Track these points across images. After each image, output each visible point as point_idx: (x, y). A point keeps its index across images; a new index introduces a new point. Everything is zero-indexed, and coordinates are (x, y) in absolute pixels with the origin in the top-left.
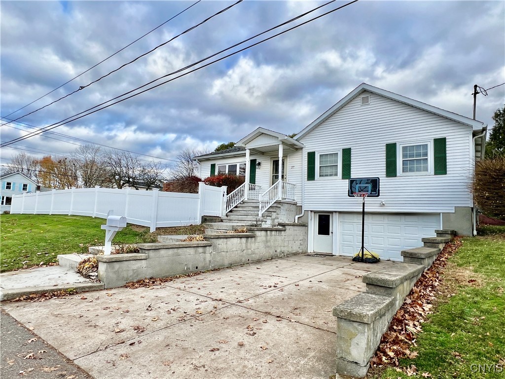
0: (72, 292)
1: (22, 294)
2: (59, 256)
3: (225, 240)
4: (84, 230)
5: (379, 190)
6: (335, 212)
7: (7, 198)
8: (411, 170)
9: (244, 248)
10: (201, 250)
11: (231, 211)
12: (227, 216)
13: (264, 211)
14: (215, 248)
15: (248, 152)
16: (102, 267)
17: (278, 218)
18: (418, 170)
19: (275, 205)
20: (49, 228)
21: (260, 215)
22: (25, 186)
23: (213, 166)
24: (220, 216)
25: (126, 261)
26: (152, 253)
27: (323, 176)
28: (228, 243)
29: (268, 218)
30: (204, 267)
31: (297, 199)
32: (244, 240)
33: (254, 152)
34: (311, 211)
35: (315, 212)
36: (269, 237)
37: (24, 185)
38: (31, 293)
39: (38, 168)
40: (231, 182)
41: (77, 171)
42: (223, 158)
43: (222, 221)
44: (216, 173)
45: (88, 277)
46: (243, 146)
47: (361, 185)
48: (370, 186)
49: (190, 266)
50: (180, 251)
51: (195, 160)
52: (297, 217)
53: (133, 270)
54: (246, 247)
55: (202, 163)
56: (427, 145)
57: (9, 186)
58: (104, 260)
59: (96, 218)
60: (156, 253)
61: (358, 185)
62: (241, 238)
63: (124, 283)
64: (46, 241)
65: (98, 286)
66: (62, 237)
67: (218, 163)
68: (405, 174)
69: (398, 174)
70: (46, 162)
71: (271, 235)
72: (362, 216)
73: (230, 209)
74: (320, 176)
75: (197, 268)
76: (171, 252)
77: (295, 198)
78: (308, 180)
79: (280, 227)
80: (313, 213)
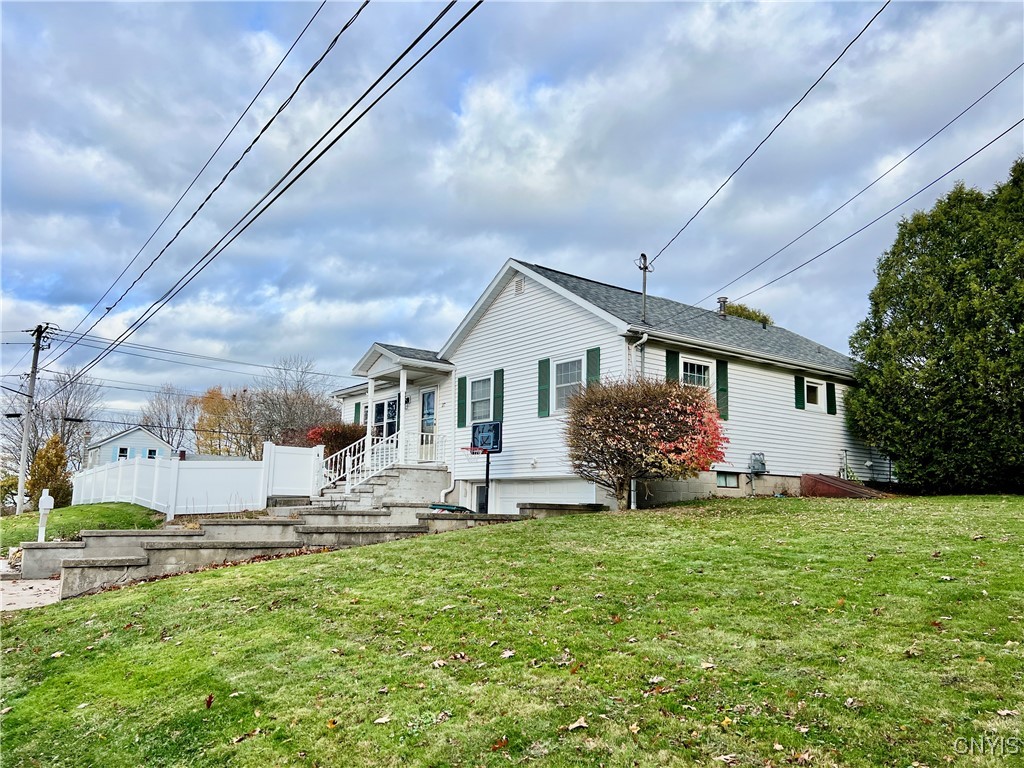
3: (233, 528)
6: (492, 480)
12: (323, 494)
15: (370, 385)
17: (391, 495)
19: (384, 473)
22: (152, 452)
23: (358, 407)
24: (310, 495)
26: (91, 541)
29: (365, 495)
31: (447, 461)
34: (466, 481)
35: (473, 482)
37: (150, 451)
43: (310, 503)
45: (15, 567)
47: (484, 435)
48: (492, 434)
52: (444, 492)
55: (346, 402)
56: (579, 361)
57: (123, 452)
61: (481, 435)
63: (50, 574)
65: (14, 575)
68: (560, 411)
69: (551, 413)
77: (445, 459)
78: (459, 427)
79: (384, 510)
80: (469, 485)
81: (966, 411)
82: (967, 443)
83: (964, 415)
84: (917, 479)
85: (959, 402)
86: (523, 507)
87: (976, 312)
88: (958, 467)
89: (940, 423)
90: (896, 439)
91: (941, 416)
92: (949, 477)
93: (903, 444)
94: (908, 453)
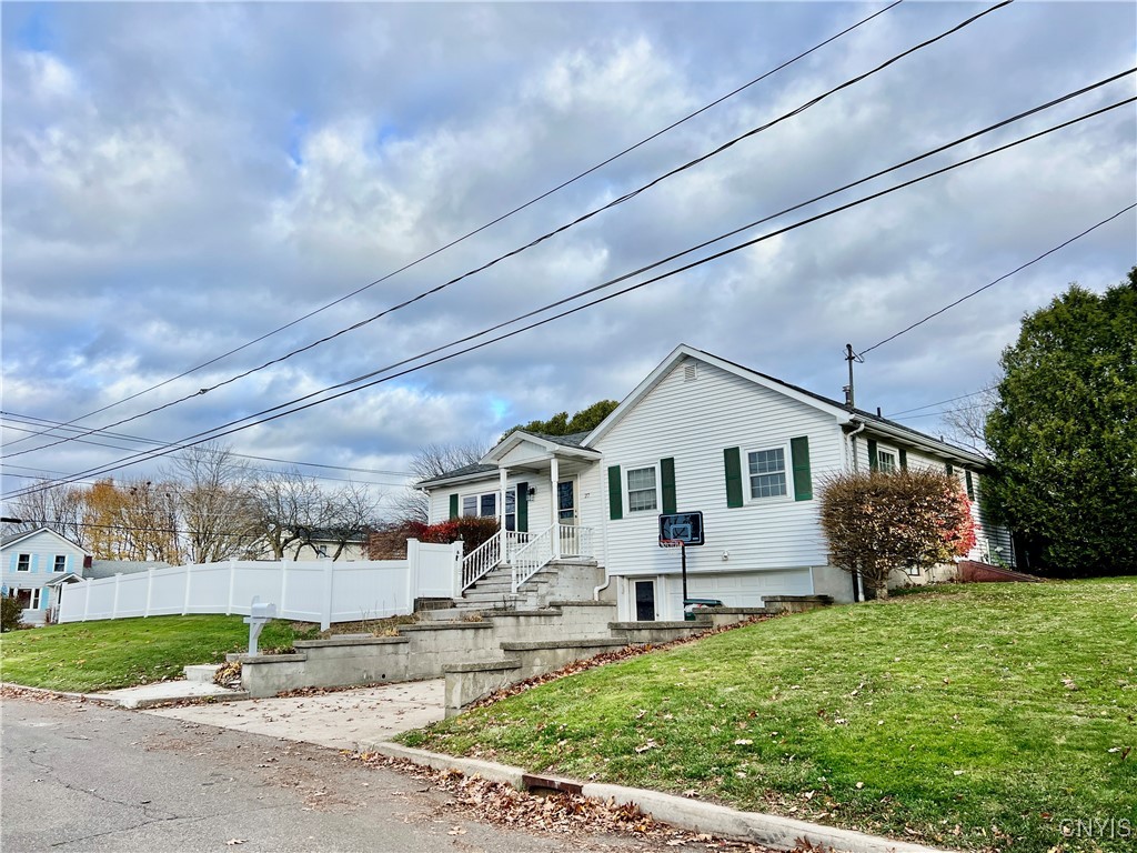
0: (211, 701)
1: (156, 701)
2: (186, 668)
3: (432, 633)
4: (216, 634)
5: (703, 534)
6: (660, 575)
7: (20, 591)
8: (766, 494)
9: (471, 646)
10: (389, 649)
11: (473, 586)
12: (464, 595)
13: (521, 582)
14: (415, 646)
15: (503, 473)
16: (246, 671)
17: (552, 594)
18: (775, 493)
19: (545, 570)
20: (156, 636)
21: (514, 590)
22: (60, 559)
23: (454, 499)
24: (452, 597)
25: (277, 662)
26: (312, 653)
27: (635, 509)
28: (439, 638)
29: (530, 593)
30: (396, 676)
31: (597, 556)
32: (470, 633)
33: (514, 472)
34: (623, 577)
35: (630, 578)
36: (522, 628)
37: (58, 558)
38: (165, 700)
39: (82, 510)
40: (472, 533)
41: (177, 512)
42: (472, 482)
43: (454, 606)
44: (461, 513)
45: (230, 686)
46: (494, 462)
47: (677, 526)
48: (689, 526)
49: (373, 674)
50: (355, 649)
51: (420, 489)
52: (597, 589)
53: (286, 675)
54: (475, 645)
55: (434, 494)
56: (782, 449)
57: (24, 561)
58: (248, 661)
59: (232, 615)
60: (319, 651)
61: (672, 527)
62: (463, 629)
63: (275, 692)
64: (160, 652)
65: (241, 695)
66: (183, 647)
67: (462, 492)
68: (757, 501)
69: (745, 503)
70: (103, 494)
71: (528, 625)
72: (682, 581)
73: (470, 583)
74: (631, 510)
75: (384, 676)
76: (340, 651)
77: (594, 554)
78: (612, 519)
79: (552, 609)
80: (626, 580)
81: (1119, 497)
82: (1122, 527)
83: (1116, 501)
84: (1073, 562)
85: (1112, 489)
86: (770, 600)
87: (1124, 405)
88: (1114, 549)
89: (1096, 509)
90: (1050, 524)
91: (1095, 502)
92: (1105, 559)
93: (1058, 529)
94: (1063, 538)
